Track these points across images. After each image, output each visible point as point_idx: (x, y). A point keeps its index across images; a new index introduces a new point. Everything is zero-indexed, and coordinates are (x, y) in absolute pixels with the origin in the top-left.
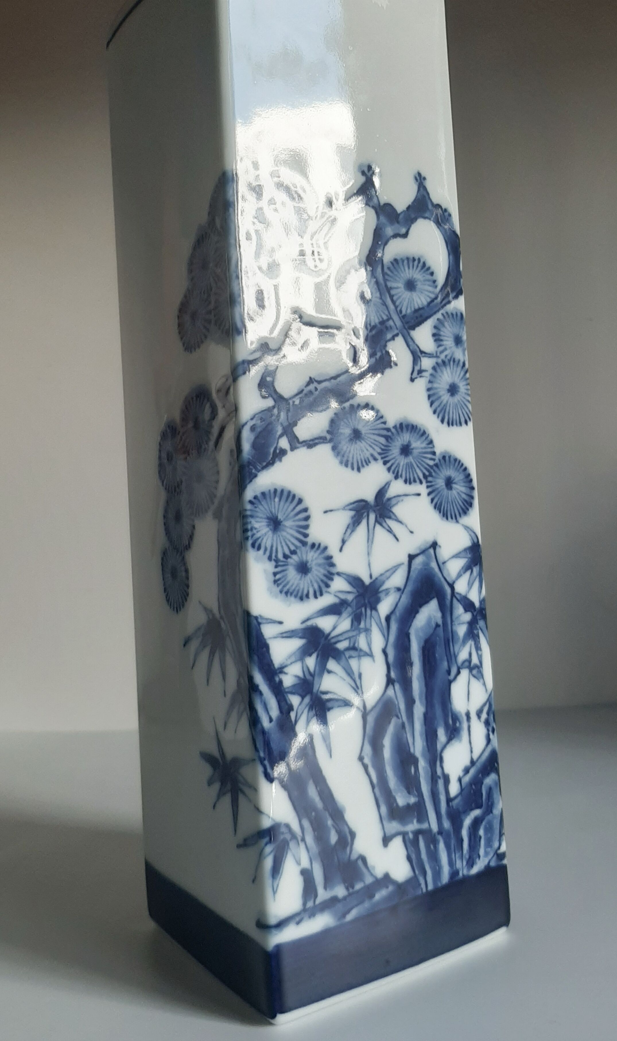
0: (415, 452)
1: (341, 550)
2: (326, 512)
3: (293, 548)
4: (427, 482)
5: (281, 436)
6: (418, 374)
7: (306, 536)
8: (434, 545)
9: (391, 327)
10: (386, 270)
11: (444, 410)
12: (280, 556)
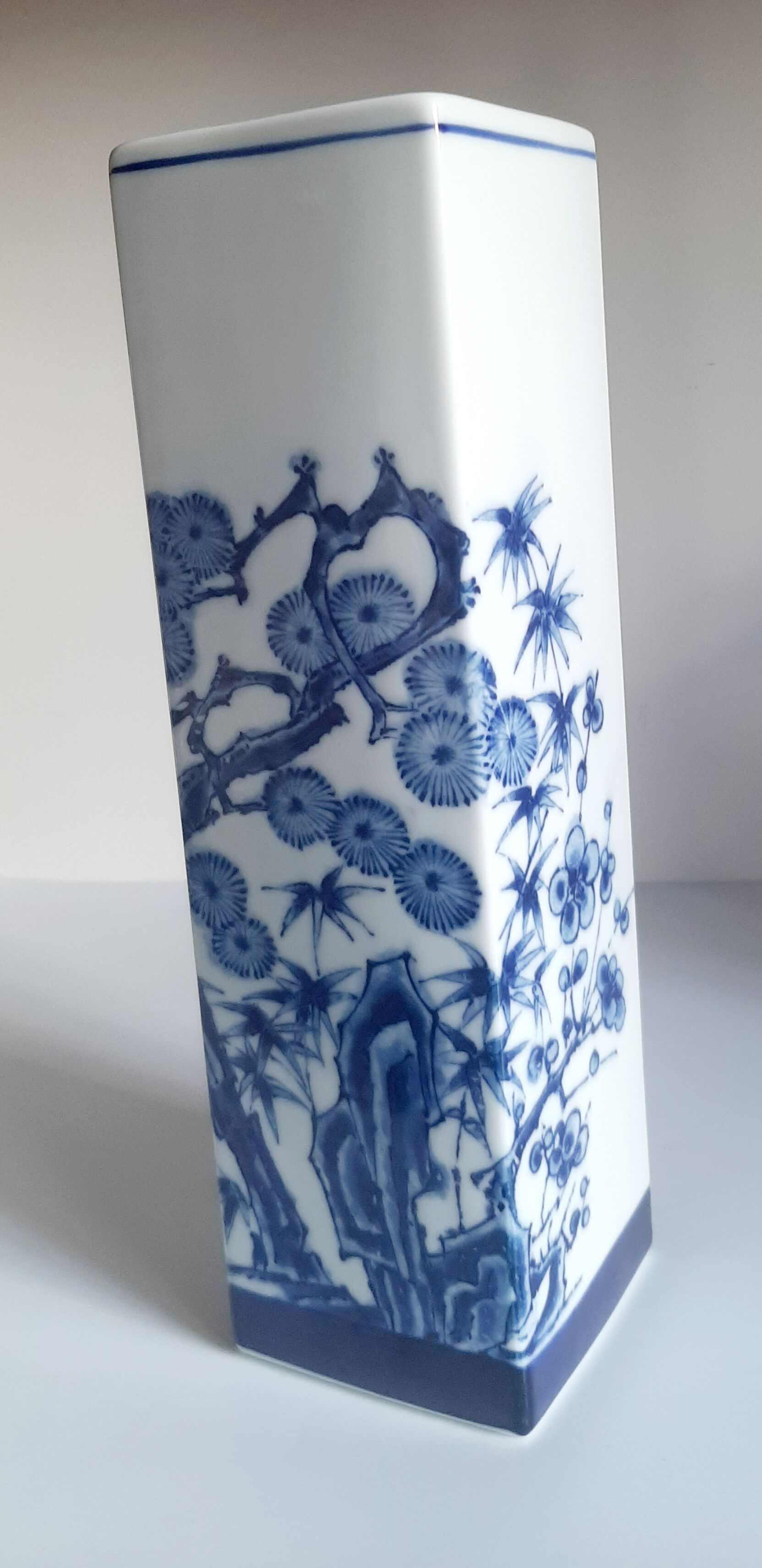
0: (377, 836)
1: (282, 934)
2: (264, 888)
3: (230, 920)
4: (395, 875)
5: (213, 796)
6: (381, 734)
7: (244, 910)
8: (406, 957)
9: (340, 673)
10: (331, 597)
11: (425, 781)
12: (218, 925)
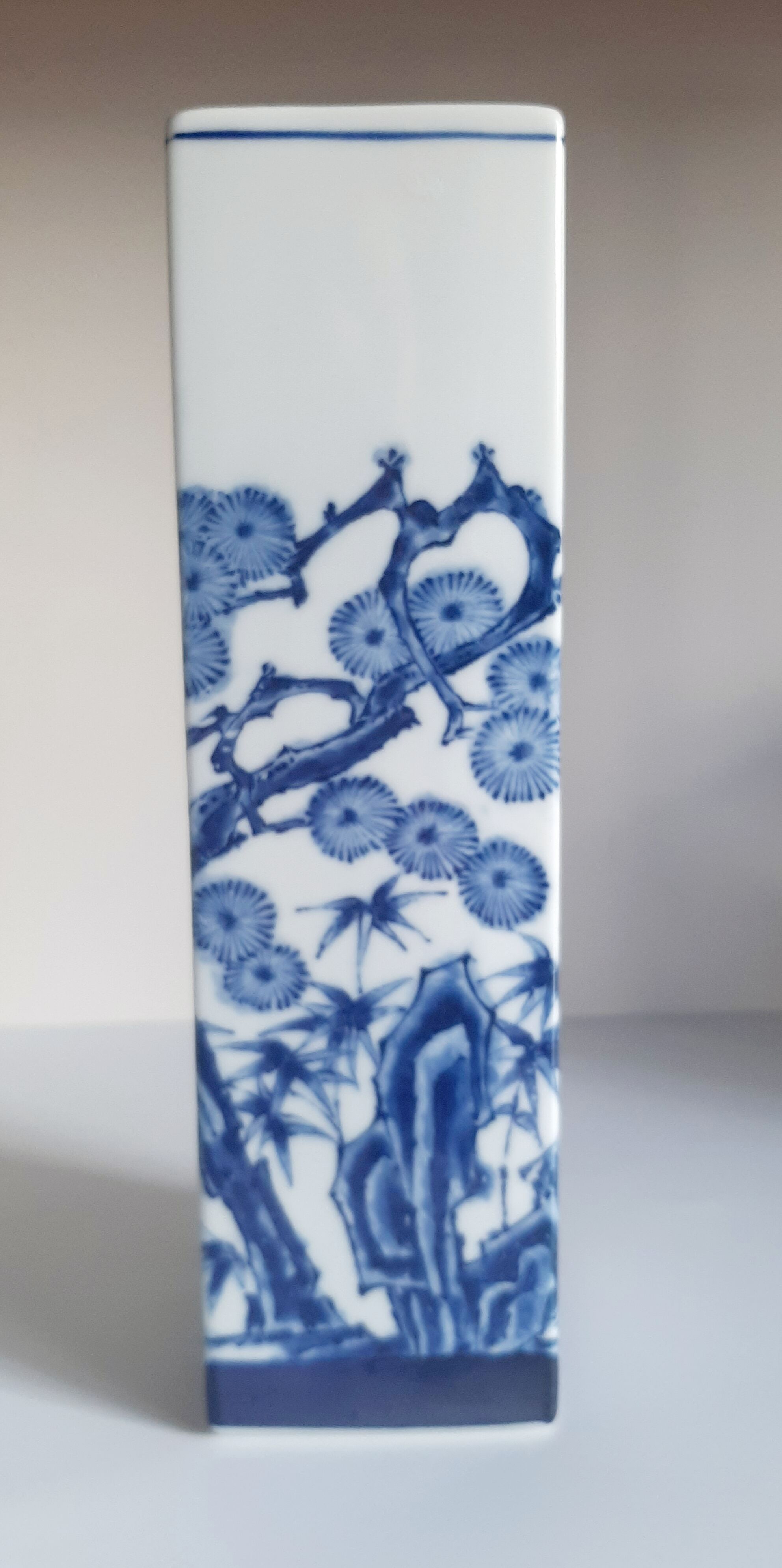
0: (444, 839)
1: (318, 956)
2: (299, 910)
3: (250, 949)
5: (240, 818)
6: (457, 734)
7: (269, 936)
8: (466, 959)
9: (414, 674)
10: (411, 596)
11: (500, 779)
12: (234, 957)
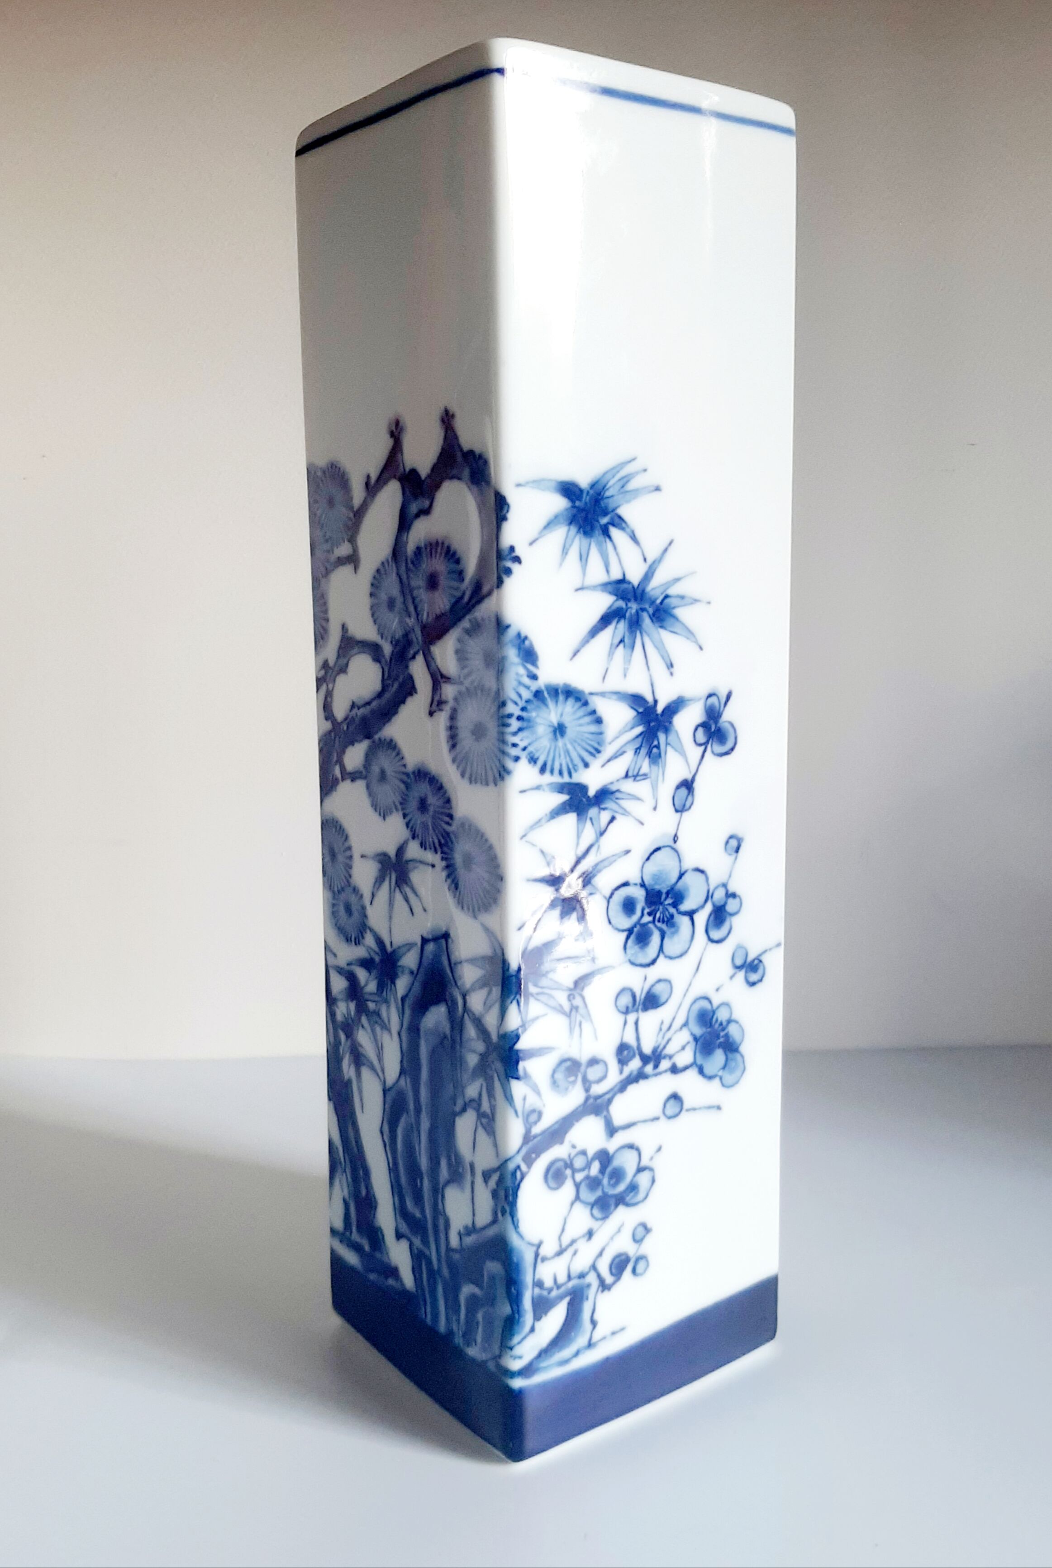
0: (431, 811)
1: (371, 903)
3: (342, 885)
4: (442, 852)
5: (336, 763)
6: (438, 705)
10: (409, 564)
11: (466, 758)
12: (336, 889)
